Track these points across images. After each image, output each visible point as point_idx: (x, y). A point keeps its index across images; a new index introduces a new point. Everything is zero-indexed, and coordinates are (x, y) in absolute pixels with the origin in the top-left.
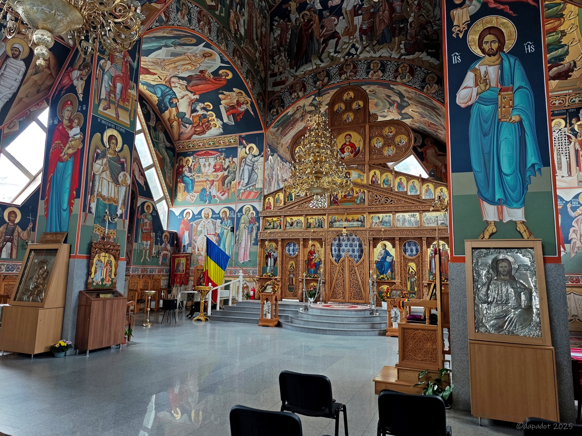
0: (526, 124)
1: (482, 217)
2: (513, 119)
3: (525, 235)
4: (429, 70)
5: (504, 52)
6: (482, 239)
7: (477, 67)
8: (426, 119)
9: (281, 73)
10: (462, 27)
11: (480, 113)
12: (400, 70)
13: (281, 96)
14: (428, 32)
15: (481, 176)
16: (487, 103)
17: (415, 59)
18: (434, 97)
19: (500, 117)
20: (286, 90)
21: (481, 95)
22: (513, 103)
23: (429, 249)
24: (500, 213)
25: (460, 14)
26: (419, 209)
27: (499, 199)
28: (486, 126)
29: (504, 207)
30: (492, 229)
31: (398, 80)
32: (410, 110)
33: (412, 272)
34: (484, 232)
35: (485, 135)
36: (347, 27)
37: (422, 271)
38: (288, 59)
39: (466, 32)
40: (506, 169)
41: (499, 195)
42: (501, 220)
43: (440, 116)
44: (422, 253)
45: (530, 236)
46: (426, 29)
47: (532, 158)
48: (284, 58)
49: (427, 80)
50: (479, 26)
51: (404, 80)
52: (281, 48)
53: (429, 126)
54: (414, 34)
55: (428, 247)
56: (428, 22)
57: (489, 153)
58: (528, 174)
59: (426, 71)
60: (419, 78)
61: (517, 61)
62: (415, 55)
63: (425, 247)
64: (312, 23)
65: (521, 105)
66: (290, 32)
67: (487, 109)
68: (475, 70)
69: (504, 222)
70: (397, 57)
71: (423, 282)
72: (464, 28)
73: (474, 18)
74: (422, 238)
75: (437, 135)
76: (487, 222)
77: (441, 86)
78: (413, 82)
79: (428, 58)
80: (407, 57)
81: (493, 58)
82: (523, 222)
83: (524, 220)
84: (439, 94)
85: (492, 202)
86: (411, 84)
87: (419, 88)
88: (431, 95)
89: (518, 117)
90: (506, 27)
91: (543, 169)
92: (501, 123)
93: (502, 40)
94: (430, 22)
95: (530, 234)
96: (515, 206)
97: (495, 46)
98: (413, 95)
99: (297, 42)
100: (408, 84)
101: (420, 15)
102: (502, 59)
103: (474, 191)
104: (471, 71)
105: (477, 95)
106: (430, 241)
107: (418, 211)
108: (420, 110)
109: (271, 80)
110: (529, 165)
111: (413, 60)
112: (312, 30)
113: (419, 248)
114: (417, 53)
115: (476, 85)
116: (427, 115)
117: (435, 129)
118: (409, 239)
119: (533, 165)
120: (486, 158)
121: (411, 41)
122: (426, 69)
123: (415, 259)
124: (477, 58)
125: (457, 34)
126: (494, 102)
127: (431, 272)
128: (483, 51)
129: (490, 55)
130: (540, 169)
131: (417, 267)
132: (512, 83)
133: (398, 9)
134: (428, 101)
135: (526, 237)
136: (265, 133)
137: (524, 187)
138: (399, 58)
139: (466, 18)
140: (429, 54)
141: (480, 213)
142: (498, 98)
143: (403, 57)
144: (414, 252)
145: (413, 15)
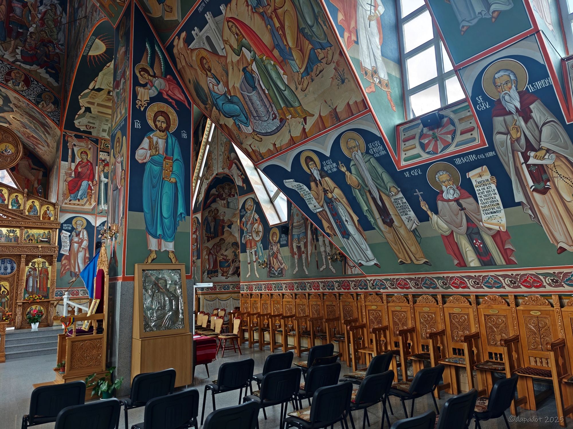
0: (179, 185)
1: (147, 247)
2: (172, 180)
3: (174, 261)
4: (46, 88)
5: (169, 132)
6: (146, 263)
7: (151, 136)
8: (28, 131)
10: (143, 103)
11: (151, 170)
12: (13, 74)
14: (49, 51)
15: (149, 216)
16: (156, 165)
17: (32, 71)
18: (49, 116)
19: (164, 177)
21: (153, 157)
22: (172, 169)
23: (27, 267)
24: (160, 244)
25: (143, 93)
26: (21, 225)
27: (159, 235)
28: (155, 181)
29: (162, 241)
30: (153, 256)
31: (10, 84)
32: (11, 116)
33: (3, 292)
34: (148, 258)
35: (154, 187)
37: (17, 290)
39: (146, 108)
40: (165, 214)
41: (159, 232)
42: (160, 250)
43: (49, 134)
44: (18, 270)
45: (176, 261)
46: (48, 47)
47: (181, 209)
49: (43, 96)
50: (156, 107)
51: (17, 87)
53: (28, 137)
54: (33, 46)
55: (27, 264)
56: (50, 42)
57: (155, 201)
58: (178, 219)
59: (43, 88)
60: (35, 92)
61: (176, 141)
62: (32, 67)
63: (23, 264)
65: (177, 172)
67: (156, 168)
68: (150, 138)
69: (162, 251)
70: (11, 60)
71: (17, 302)
72: (145, 104)
73: (153, 100)
74: (21, 255)
75: (35, 149)
76: (151, 250)
77: (57, 107)
78: (27, 93)
79: (47, 76)
80: (22, 65)
81: (163, 134)
82: (173, 251)
83: (174, 250)
84: (55, 115)
85: (155, 236)
86: (25, 94)
87: (33, 101)
88: (46, 113)
89: (174, 179)
90: (172, 115)
91: (187, 217)
92: (164, 181)
93: (169, 123)
94: (52, 43)
95: (177, 260)
96: (169, 240)
97: (164, 125)
98: (24, 105)
100: (21, 93)
101: (42, 31)
102: (168, 136)
103: (144, 228)
104: (147, 138)
105: (150, 157)
106: (29, 259)
107: (19, 227)
108: (25, 120)
110: (179, 213)
111: (30, 71)
113: (15, 266)
114: (35, 65)
115: (150, 149)
116: (30, 127)
117: (34, 143)
118: (5, 256)
119: (181, 214)
120: (153, 204)
121: (30, 51)
122: (44, 86)
123: (10, 277)
124: (152, 130)
125: (140, 107)
126: (161, 164)
127: (27, 290)
128: (156, 126)
129: (160, 131)
130: (184, 217)
131: (11, 286)
132: (173, 155)
133: (18, 11)
134: (40, 116)
135: (174, 262)
137: (175, 228)
138: (14, 62)
139: (147, 98)
140: (47, 72)
141: (146, 243)
142: (163, 163)
143: (19, 63)
144: (9, 270)
145: (34, 26)
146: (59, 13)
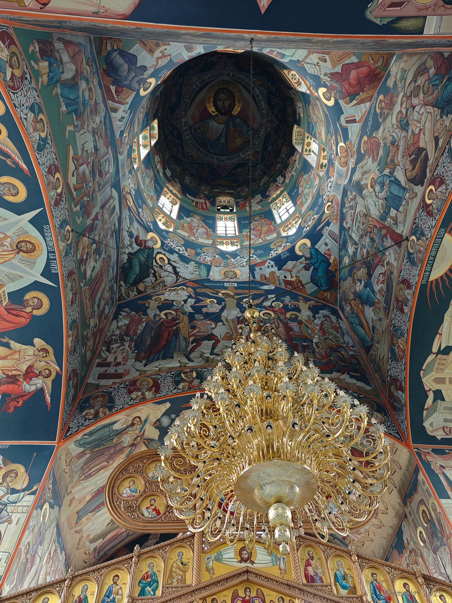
9: (119, 364)
13: (111, 393)
17: (334, 378)
20: (123, 386)
36: (228, 333)
38: (134, 350)
48: (127, 348)
52: (126, 338)
54: (324, 354)
56: (340, 347)
59: (355, 395)
64: (178, 321)
66: (144, 324)
84: (389, 427)
94: (342, 347)
99: (152, 335)
101: (326, 339)
109: (96, 371)
111: (332, 379)
112: (177, 328)
114: (335, 373)
121: (323, 360)
133: (296, 329)
136: (58, 447)
146: (335, 321)
